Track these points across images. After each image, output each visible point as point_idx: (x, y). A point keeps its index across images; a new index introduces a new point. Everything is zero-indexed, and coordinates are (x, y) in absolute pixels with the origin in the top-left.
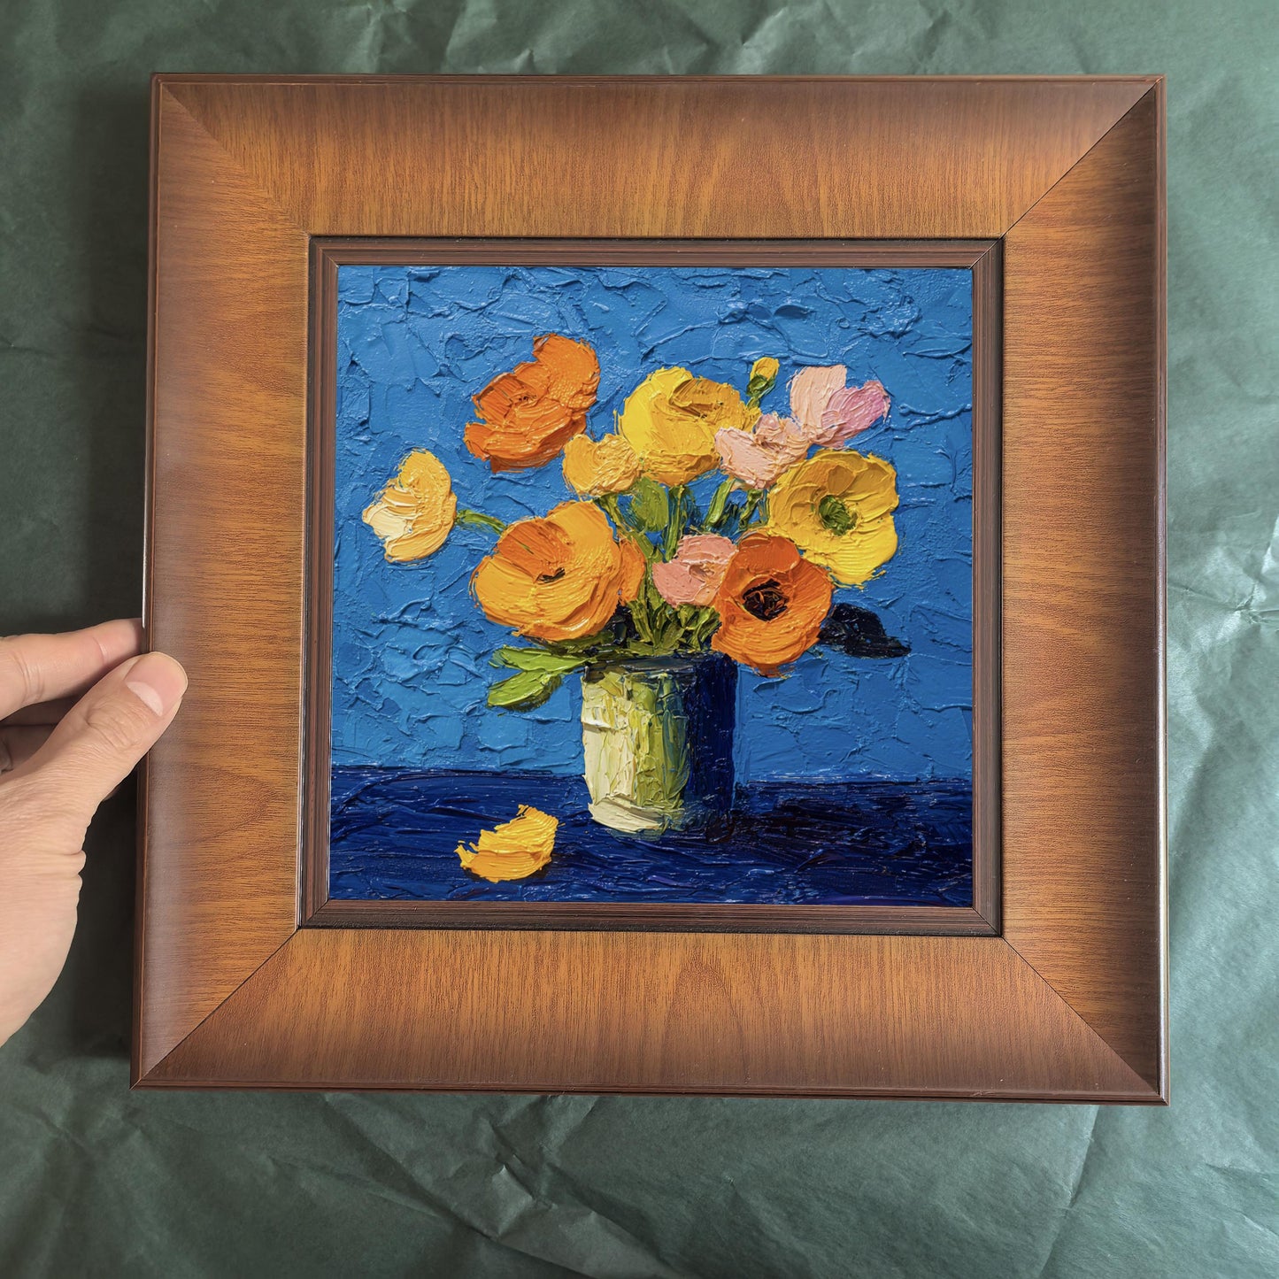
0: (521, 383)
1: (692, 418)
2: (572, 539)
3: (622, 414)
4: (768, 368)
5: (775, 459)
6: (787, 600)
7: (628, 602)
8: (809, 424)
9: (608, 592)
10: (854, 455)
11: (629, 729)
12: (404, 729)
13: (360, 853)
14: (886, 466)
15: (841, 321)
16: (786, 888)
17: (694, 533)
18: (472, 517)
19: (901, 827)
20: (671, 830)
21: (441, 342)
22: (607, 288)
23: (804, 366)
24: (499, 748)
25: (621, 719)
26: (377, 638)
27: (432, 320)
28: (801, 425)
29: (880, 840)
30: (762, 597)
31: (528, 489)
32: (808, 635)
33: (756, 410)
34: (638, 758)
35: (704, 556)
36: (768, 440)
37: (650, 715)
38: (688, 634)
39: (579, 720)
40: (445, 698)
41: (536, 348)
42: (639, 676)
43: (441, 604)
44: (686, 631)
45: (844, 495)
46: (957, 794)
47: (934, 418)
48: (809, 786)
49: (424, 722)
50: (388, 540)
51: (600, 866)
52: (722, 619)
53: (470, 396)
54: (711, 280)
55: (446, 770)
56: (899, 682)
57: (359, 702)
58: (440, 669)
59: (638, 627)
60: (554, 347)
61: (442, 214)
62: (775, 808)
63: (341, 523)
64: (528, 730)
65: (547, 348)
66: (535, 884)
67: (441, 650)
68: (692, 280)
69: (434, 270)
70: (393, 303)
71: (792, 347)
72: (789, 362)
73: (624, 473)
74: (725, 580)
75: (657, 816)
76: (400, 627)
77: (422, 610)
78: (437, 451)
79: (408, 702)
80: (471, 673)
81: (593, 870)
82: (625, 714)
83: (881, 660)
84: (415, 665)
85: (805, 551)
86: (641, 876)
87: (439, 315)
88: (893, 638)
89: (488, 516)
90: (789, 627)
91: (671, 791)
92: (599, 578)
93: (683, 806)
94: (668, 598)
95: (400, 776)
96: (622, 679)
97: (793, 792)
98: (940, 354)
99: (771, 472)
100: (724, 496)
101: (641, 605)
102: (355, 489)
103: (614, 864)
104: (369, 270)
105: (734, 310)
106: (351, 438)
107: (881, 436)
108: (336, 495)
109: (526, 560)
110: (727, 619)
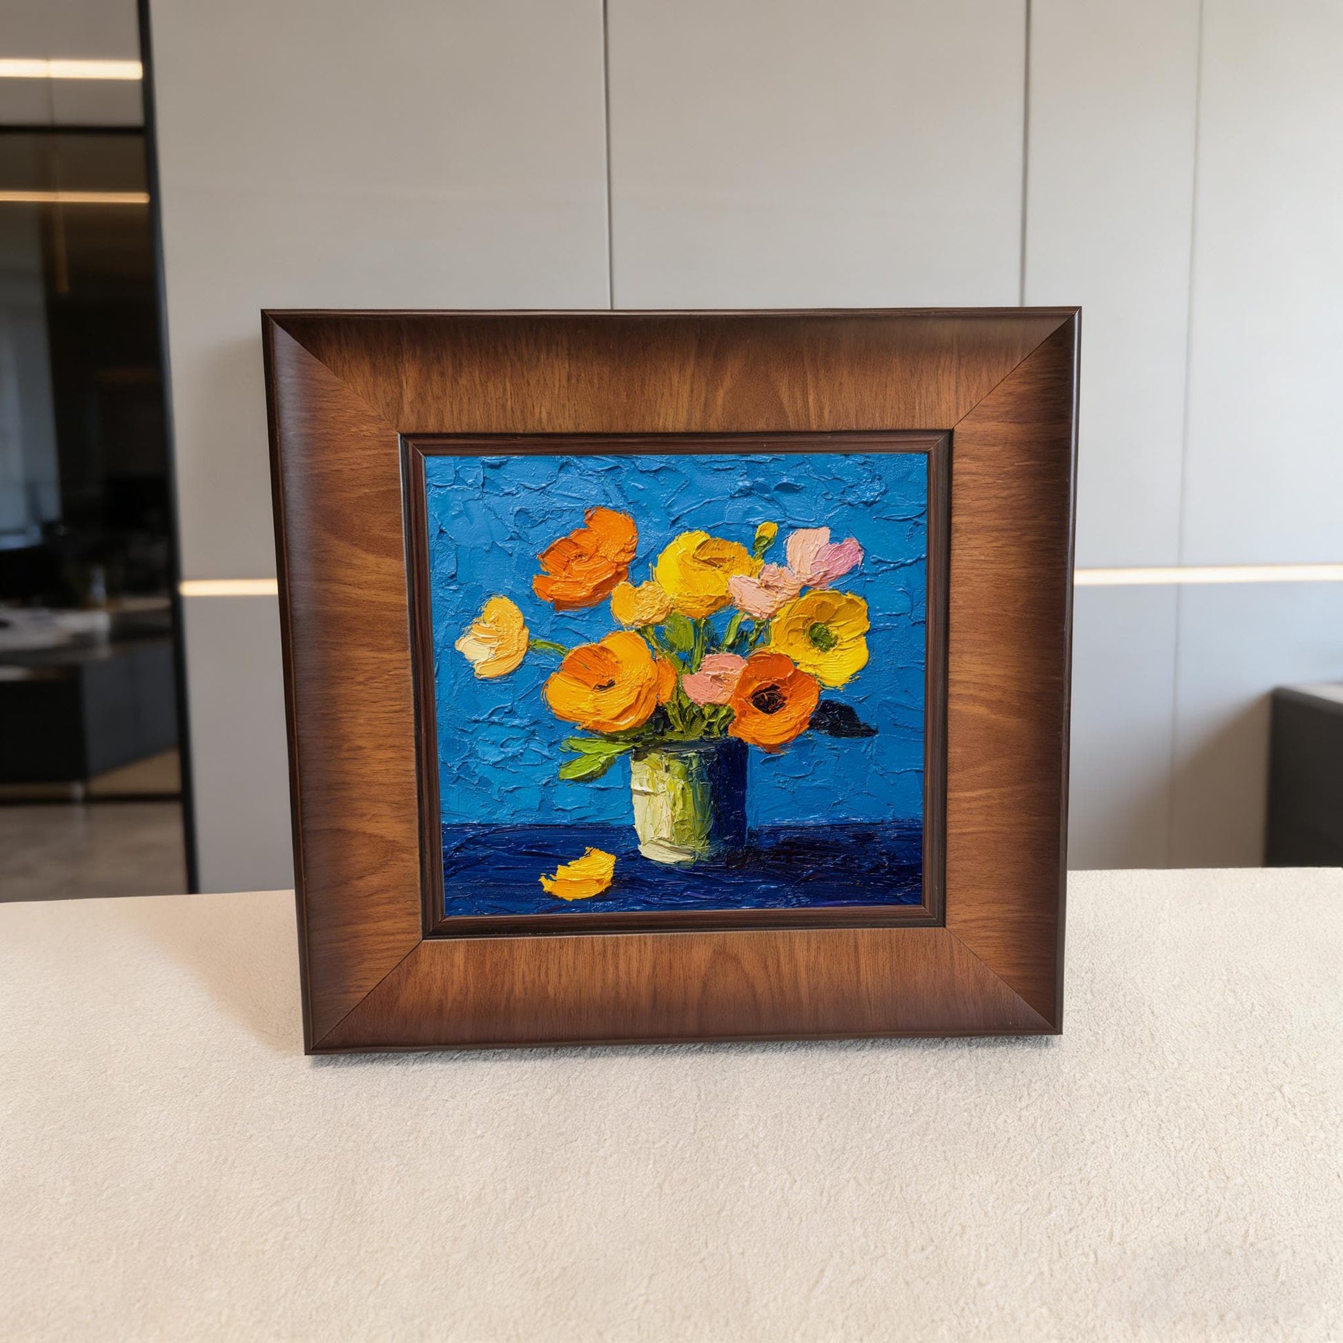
0: (576, 545)
1: (710, 568)
2: (620, 659)
3: (656, 566)
4: (768, 530)
5: (775, 597)
6: (785, 699)
7: (664, 703)
8: (802, 571)
9: (648, 696)
10: (836, 594)
11: (668, 793)
12: (496, 797)
13: (466, 884)
14: (860, 600)
15: (825, 494)
16: (786, 897)
17: (714, 652)
18: (541, 644)
19: (870, 853)
20: (700, 861)
21: (511, 514)
22: (641, 472)
23: (797, 528)
24: (570, 808)
25: (661, 786)
26: (472, 733)
27: (503, 498)
28: (795, 572)
29: (854, 863)
30: (766, 697)
31: (584, 623)
32: (802, 723)
33: (760, 562)
34: (675, 812)
35: (722, 669)
36: (769, 584)
37: (683, 782)
38: (710, 725)
39: (630, 787)
40: (527, 775)
41: (587, 518)
42: (674, 755)
43: (521, 707)
44: (709, 723)
45: (829, 622)
47: (896, 565)
48: (802, 828)
49: (511, 792)
50: (476, 662)
52: (736, 714)
53: (536, 554)
54: (723, 464)
55: (529, 825)
56: (869, 754)
57: (460, 780)
58: (521, 754)
59: (672, 720)
60: (601, 517)
63: (438, 651)
64: (591, 796)
65: (595, 518)
66: (600, 901)
67: (522, 741)
68: (709, 464)
69: (503, 458)
70: (471, 485)
71: (788, 514)
72: (785, 525)
73: (659, 610)
74: (739, 686)
75: (690, 852)
76: (489, 725)
77: (506, 713)
78: (511, 596)
79: (497, 778)
80: (545, 756)
81: (643, 890)
82: (664, 782)
83: (855, 739)
84: (503, 752)
85: (798, 663)
86: (678, 892)
87: (508, 494)
88: (865, 724)
89: (554, 643)
90: (787, 718)
91: (700, 834)
92: (642, 686)
93: (709, 844)
94: (695, 699)
96: (661, 758)
98: (902, 518)
99: (772, 606)
100: (736, 625)
101: (674, 705)
102: (448, 626)
103: (658, 885)
104: (450, 460)
105: (742, 487)
106: (443, 588)
107: (855, 579)
108: (434, 631)
109: (585, 674)
110: (740, 713)
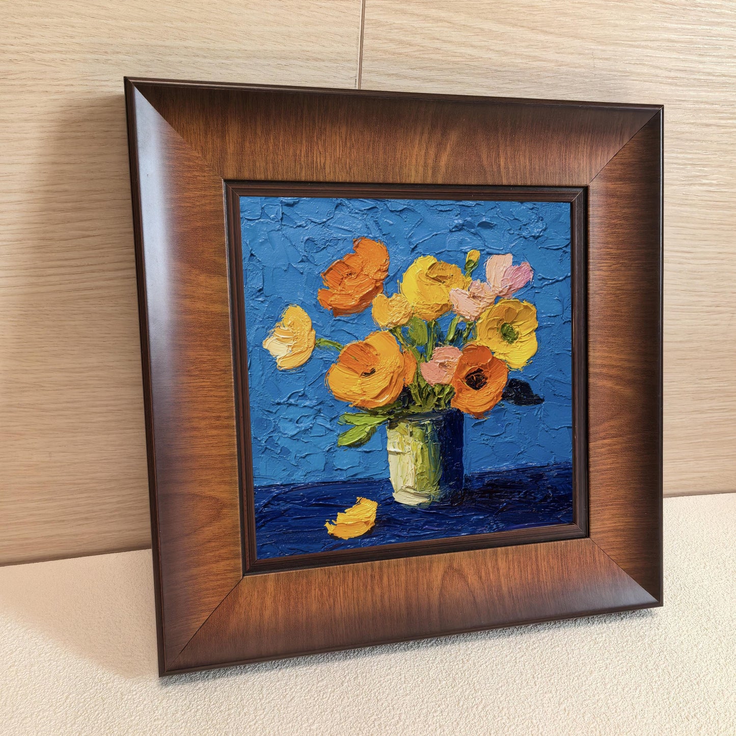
0: (348, 266)
1: (437, 283)
2: (378, 352)
3: (402, 282)
4: (474, 256)
5: (479, 305)
6: (486, 379)
7: (409, 384)
8: (495, 285)
9: (398, 380)
10: (517, 302)
11: (412, 452)
12: (293, 462)
14: (532, 306)
15: (510, 230)
16: (489, 524)
17: (441, 345)
18: (324, 342)
20: (434, 502)
21: (302, 242)
22: (391, 211)
23: (492, 254)
24: (345, 468)
25: (407, 447)
26: (275, 413)
27: (296, 229)
28: (491, 286)
29: (532, 496)
30: (475, 378)
31: (354, 325)
32: (497, 396)
33: (469, 279)
34: (417, 466)
35: (446, 358)
36: (475, 295)
37: (422, 444)
38: (439, 400)
39: (386, 449)
40: (315, 444)
41: (355, 245)
42: (415, 424)
43: (310, 392)
44: (438, 398)
45: (513, 322)
46: (566, 469)
47: (553, 281)
48: (499, 473)
49: (304, 458)
50: (278, 357)
51: (399, 524)
52: (455, 391)
53: (320, 273)
54: (445, 207)
55: (317, 483)
56: (539, 417)
57: (267, 450)
58: (311, 428)
59: (414, 397)
60: (364, 245)
61: (301, 168)
62: (483, 485)
63: (250, 349)
64: (360, 457)
65: (360, 245)
66: (367, 538)
67: (311, 418)
68: (436, 207)
69: (295, 199)
70: (273, 219)
71: (486, 244)
72: (485, 252)
73: (404, 315)
74: (457, 370)
75: (427, 495)
76: (288, 406)
77: (300, 396)
78: (303, 305)
79: (294, 447)
80: (328, 429)
81: (396, 527)
82: (409, 444)
83: (531, 406)
84: (298, 427)
85: (495, 352)
86: (420, 527)
87: (300, 226)
88: (536, 395)
89: (333, 341)
90: (488, 392)
91: (433, 482)
92: (393, 372)
93: (440, 489)
94: (429, 381)
95: (293, 488)
96: (407, 426)
97: (492, 476)
98: (556, 248)
99: (477, 311)
100: (455, 326)
101: (415, 386)
102: (257, 329)
103: (407, 523)
104: (258, 199)
105: (458, 224)
106: (253, 299)
107: (529, 291)
108: (247, 333)
109: (355, 365)
110: (458, 390)
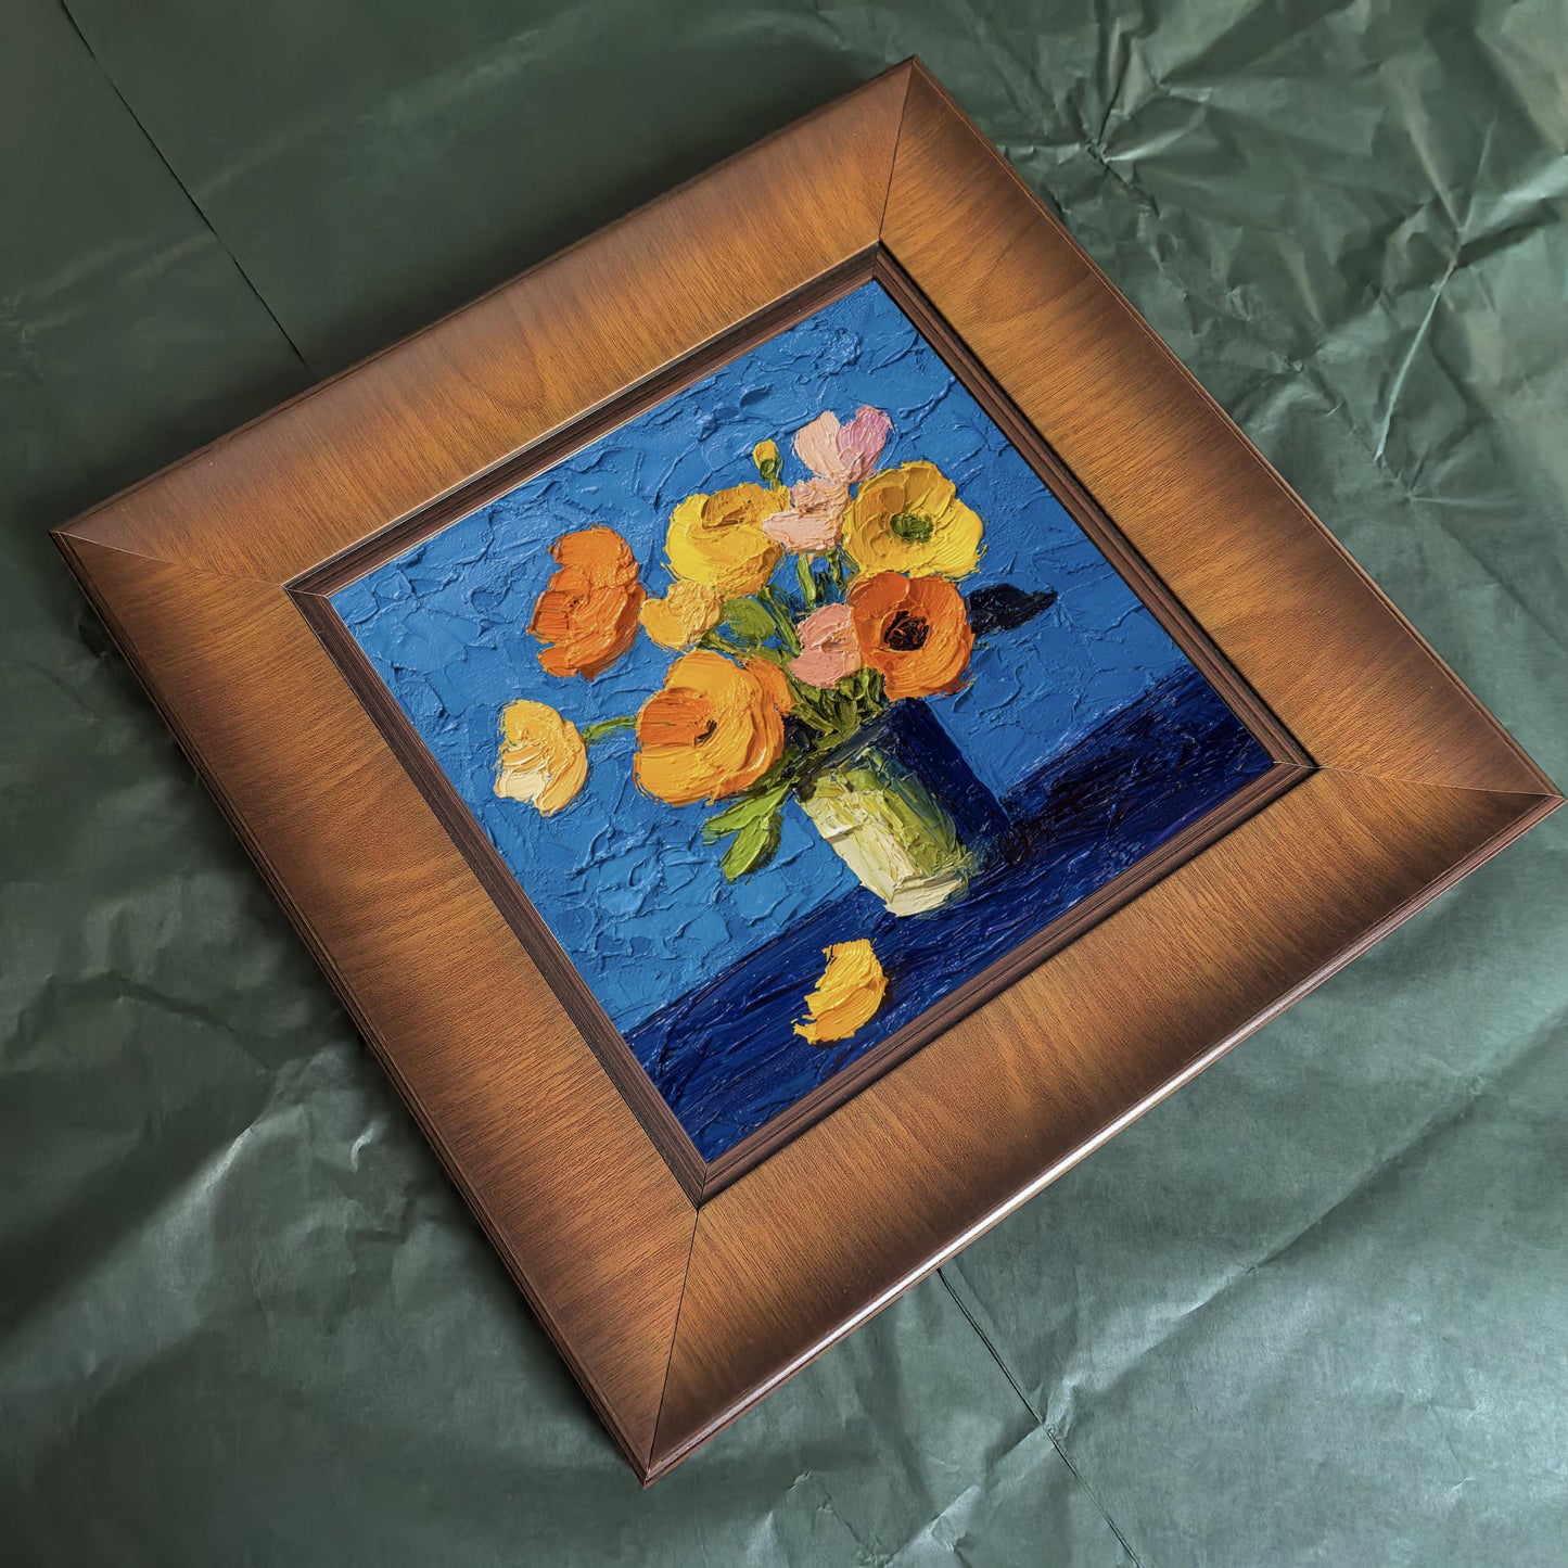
0: (563, 593)
1: (732, 528)
2: (701, 690)
3: (669, 562)
4: (767, 451)
5: (827, 516)
6: (924, 621)
7: (789, 710)
8: (834, 472)
9: (766, 714)
10: (890, 473)
11: (872, 817)
12: (668, 955)
13: (706, 1100)
14: (922, 464)
15: (799, 379)
16: (1110, 858)
17: (804, 617)
18: (598, 729)
19: (1164, 740)
20: (973, 878)
21: (466, 603)
22: (583, 472)
23: (796, 430)
24: (767, 912)
25: (857, 813)
26: (584, 891)
27: (446, 590)
28: (828, 476)
29: (1156, 763)
30: (901, 631)
31: (632, 674)
32: (964, 636)
33: (782, 489)
34: (898, 835)
35: (826, 630)
36: (810, 505)
37: (880, 793)
38: (861, 703)
39: (821, 838)
40: (686, 902)
41: (556, 556)
42: (845, 766)
43: (624, 822)
44: (858, 701)
45: (906, 508)
46: (1186, 682)
47: (931, 405)
48: (1062, 759)
49: (682, 935)
50: (534, 799)
51: (934, 954)
52: (881, 671)
53: (524, 631)
55: (733, 966)
56: (1068, 624)
57: (607, 960)
58: (662, 879)
59: (813, 725)
60: (571, 546)
62: (1048, 797)
63: (480, 813)
64: (782, 879)
65: (564, 551)
66: (890, 1012)
67: (652, 862)
68: (652, 422)
69: (418, 549)
70: (400, 599)
71: (775, 422)
72: (781, 435)
73: (707, 608)
74: (860, 638)
75: (952, 875)
76: (600, 867)
77: (609, 839)
78: (526, 695)
79: (652, 929)
80: (694, 864)
81: (932, 962)
82: (858, 806)
83: (1039, 618)
84: (637, 892)
85: (908, 572)
86: (978, 937)
87: (449, 582)
88: (1035, 593)
89: (613, 719)
90: (942, 641)
91: (948, 844)
92: (749, 706)
93: (968, 850)
94: (822, 684)
95: (694, 1001)
96: (833, 778)
97: (1052, 773)
98: (899, 355)
99: (831, 528)
100: (807, 572)
101: (802, 706)
102: (472, 776)
103: (948, 943)
105: (705, 424)
106: (439, 734)
107: (899, 445)
108: (459, 791)
109: (672, 734)
110: (885, 668)
